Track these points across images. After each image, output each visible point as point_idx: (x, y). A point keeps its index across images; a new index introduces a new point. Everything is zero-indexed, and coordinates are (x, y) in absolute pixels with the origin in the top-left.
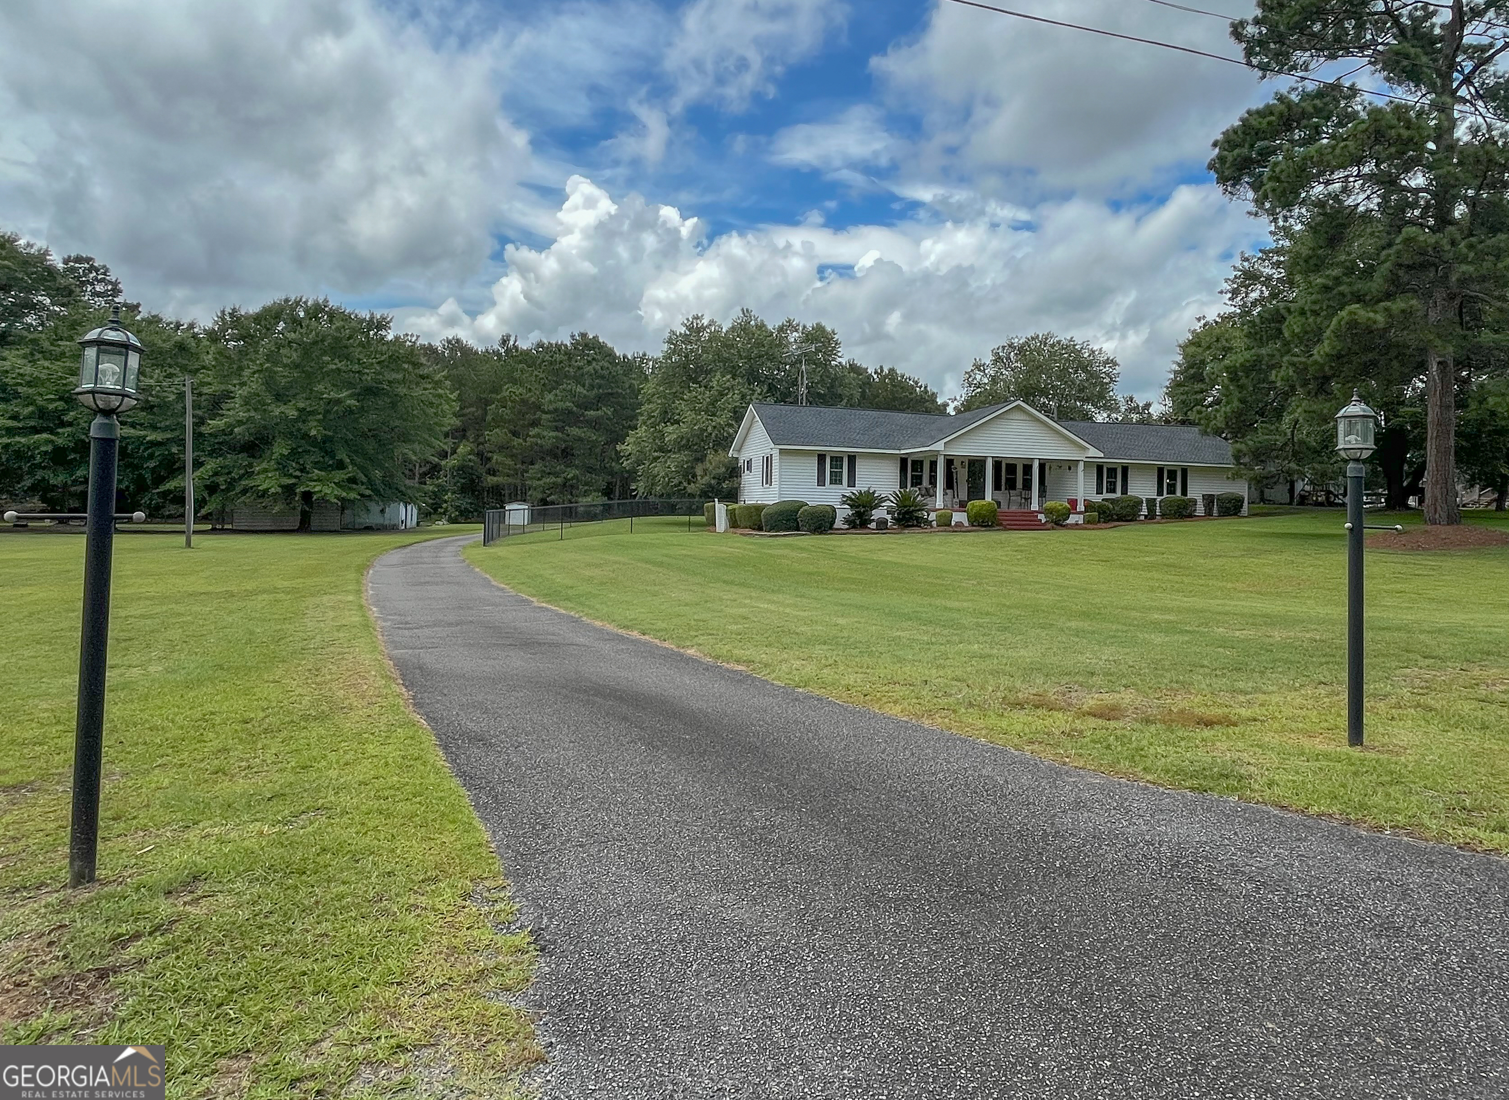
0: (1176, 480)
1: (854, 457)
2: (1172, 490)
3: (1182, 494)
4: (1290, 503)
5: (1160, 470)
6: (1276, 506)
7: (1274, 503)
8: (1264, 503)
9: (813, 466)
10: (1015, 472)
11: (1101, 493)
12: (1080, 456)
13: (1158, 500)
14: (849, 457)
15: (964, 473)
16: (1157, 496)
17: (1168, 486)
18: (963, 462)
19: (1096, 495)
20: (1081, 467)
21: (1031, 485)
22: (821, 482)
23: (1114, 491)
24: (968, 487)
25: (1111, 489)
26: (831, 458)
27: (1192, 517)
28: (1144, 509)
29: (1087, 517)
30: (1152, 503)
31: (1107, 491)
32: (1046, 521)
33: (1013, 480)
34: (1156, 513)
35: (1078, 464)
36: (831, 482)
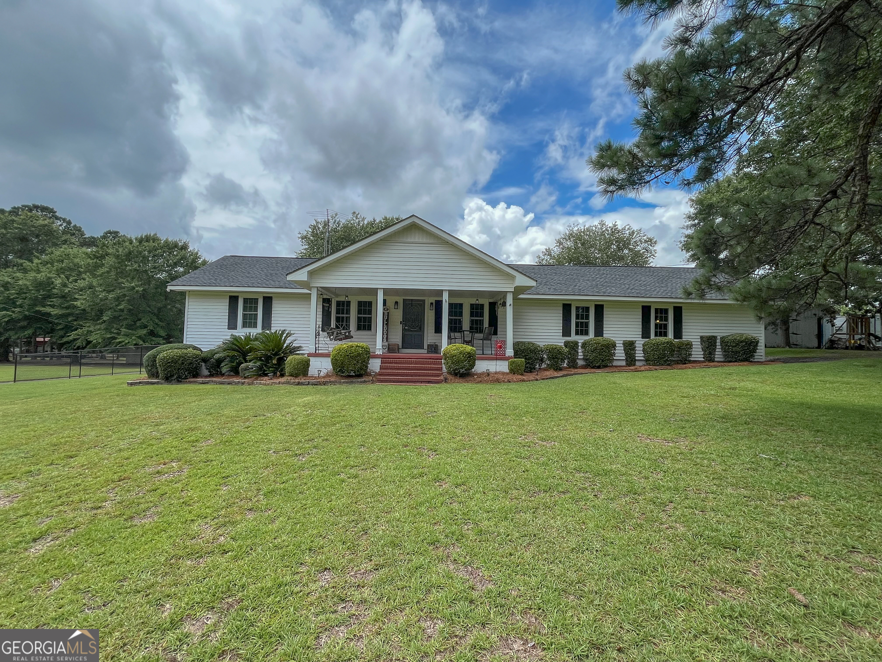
0: (666, 319)
2: (661, 331)
3: (675, 337)
4: (819, 347)
5: (646, 310)
6: (803, 350)
7: (801, 348)
8: (790, 347)
9: (224, 307)
10: (462, 312)
11: (570, 336)
12: (507, 287)
13: (640, 343)
14: (265, 298)
15: (398, 315)
16: (642, 338)
17: (656, 327)
18: (396, 303)
19: (561, 338)
20: (509, 300)
21: (483, 327)
22: (232, 325)
23: (587, 333)
24: (404, 330)
25: (582, 330)
26: (244, 299)
27: (685, 364)
28: (620, 353)
29: (511, 364)
30: (629, 346)
31: (577, 333)
32: (444, 369)
33: (460, 322)
34: (637, 358)
35: (505, 297)
36: (244, 325)
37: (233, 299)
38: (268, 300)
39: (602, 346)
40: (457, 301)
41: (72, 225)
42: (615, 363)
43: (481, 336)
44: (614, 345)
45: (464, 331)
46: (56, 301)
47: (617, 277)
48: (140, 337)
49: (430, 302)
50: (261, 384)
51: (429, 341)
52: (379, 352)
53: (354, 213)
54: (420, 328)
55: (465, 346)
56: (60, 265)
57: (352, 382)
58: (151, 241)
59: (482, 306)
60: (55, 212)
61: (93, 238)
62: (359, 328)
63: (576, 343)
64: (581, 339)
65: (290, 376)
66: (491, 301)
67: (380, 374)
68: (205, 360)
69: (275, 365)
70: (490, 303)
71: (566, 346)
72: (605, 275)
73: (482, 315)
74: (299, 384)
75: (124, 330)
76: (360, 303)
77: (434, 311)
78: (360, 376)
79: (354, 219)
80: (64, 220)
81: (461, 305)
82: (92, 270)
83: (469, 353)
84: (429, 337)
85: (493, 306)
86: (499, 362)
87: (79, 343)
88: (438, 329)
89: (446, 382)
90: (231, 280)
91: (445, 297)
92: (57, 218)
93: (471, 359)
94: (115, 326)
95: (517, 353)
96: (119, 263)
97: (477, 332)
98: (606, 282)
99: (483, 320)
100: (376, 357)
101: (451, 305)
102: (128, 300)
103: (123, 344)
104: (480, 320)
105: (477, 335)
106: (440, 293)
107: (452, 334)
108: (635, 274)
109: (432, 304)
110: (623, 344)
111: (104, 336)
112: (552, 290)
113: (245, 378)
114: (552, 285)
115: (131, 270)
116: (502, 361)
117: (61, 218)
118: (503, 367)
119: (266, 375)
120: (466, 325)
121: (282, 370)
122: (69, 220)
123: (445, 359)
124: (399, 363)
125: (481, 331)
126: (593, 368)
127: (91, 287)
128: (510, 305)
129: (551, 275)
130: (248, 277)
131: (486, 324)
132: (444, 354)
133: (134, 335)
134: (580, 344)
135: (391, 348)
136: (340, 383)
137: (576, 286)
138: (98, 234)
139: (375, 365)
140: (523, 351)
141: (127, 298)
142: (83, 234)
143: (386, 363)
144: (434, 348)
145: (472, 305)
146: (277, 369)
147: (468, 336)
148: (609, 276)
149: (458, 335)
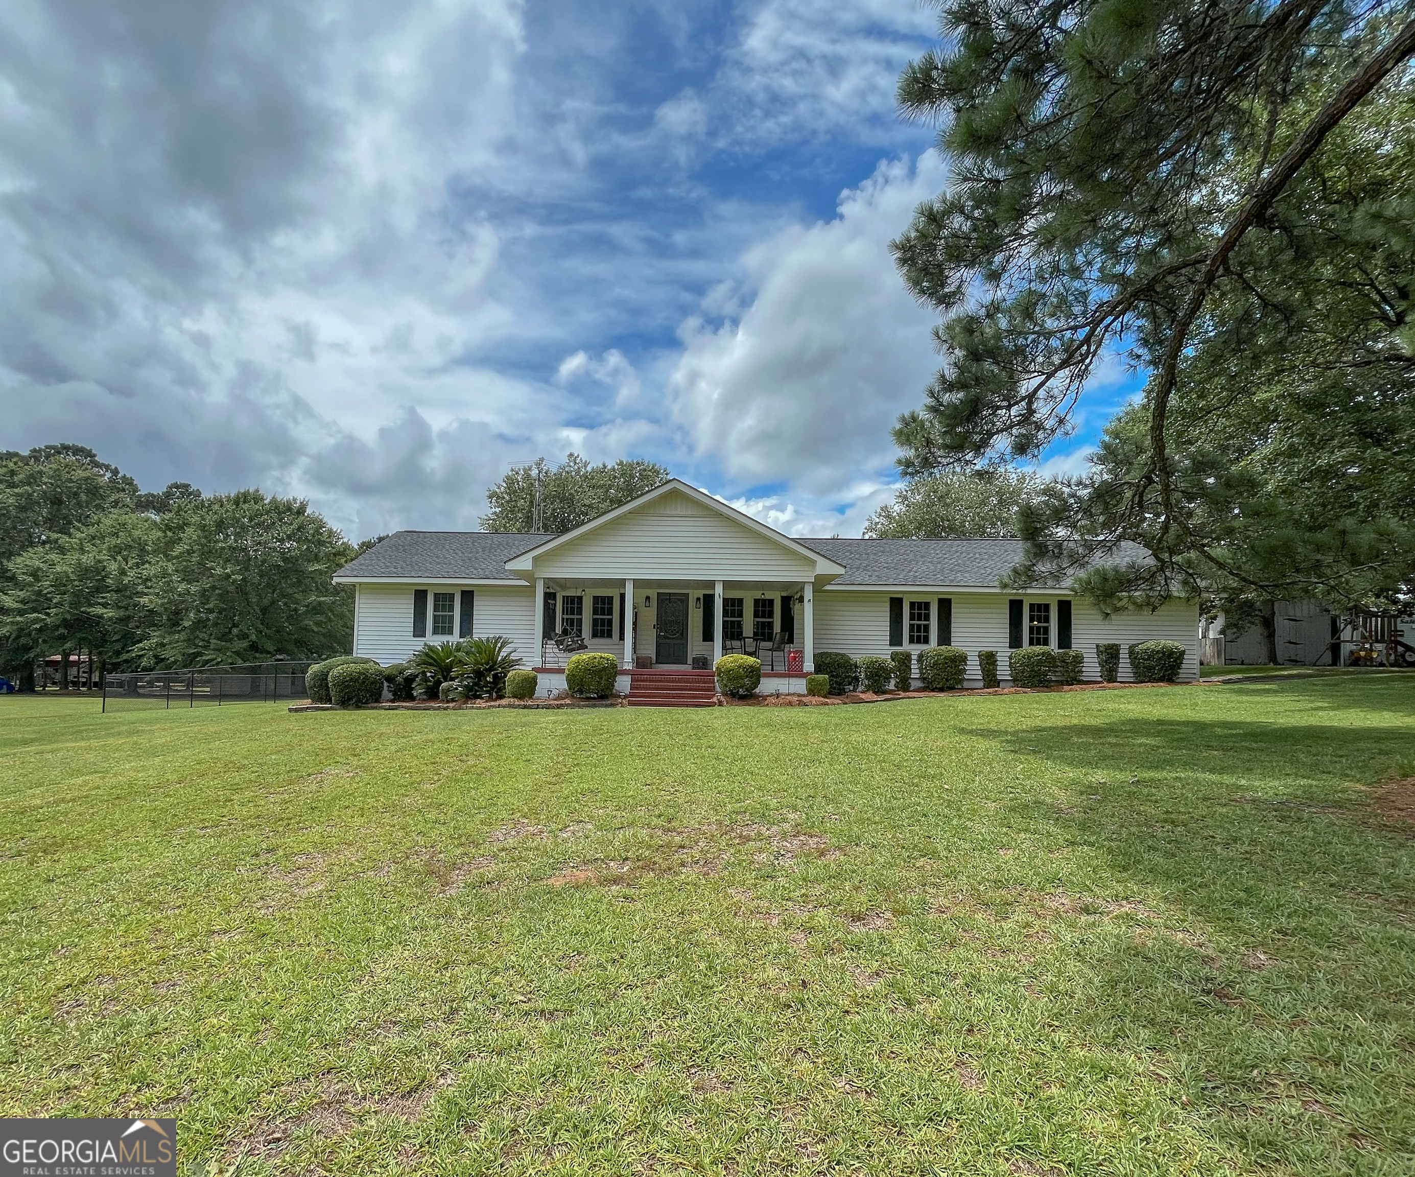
0: (1047, 620)
1: (471, 593)
2: (1038, 636)
3: (1060, 647)
5: (1016, 607)
9: (407, 607)
10: (742, 611)
11: (900, 644)
12: (804, 576)
13: (1004, 655)
14: (463, 593)
15: (650, 615)
16: (1010, 647)
17: (1031, 632)
18: (648, 598)
19: (888, 647)
20: (808, 594)
21: (772, 633)
22: (419, 631)
23: (926, 641)
24: (658, 636)
25: (920, 637)
26: (435, 594)
27: (1073, 684)
28: (973, 669)
29: (810, 682)
30: (988, 660)
31: (912, 641)
32: (718, 689)
33: (740, 624)
34: (999, 678)
35: (802, 589)
36: (436, 632)
37: (420, 596)
38: (468, 596)
39: (945, 658)
40: (735, 594)
41: (120, 475)
42: (966, 685)
43: (769, 645)
44: (963, 659)
45: (745, 638)
46: (110, 597)
47: (977, 556)
48: (237, 653)
49: (696, 597)
50: (473, 708)
51: (695, 653)
52: (628, 667)
53: (571, 455)
54: (682, 634)
55: (746, 657)
56: (114, 541)
57: (594, 706)
58: (252, 502)
59: (771, 602)
60: (95, 455)
61: (153, 496)
62: (595, 635)
63: (908, 656)
64: (915, 650)
65: (513, 697)
66: (784, 594)
67: (631, 695)
68: (390, 679)
69: (490, 682)
70: (783, 598)
71: (893, 660)
72: (958, 554)
73: (771, 614)
74: (525, 707)
75: (215, 641)
76: (596, 599)
77: (702, 609)
78: (602, 697)
79: (572, 464)
80: (107, 467)
81: (740, 601)
82: (165, 549)
83: (751, 667)
84: (695, 646)
85: (786, 601)
86: (793, 681)
87: (144, 662)
88: (708, 636)
89: (720, 705)
90: (416, 568)
91: (719, 590)
92: (97, 465)
93: (754, 674)
94: (201, 635)
95: (819, 668)
96: (206, 537)
97: (764, 640)
98: (958, 565)
99: (773, 622)
100: (624, 672)
101: (726, 601)
102: (219, 595)
103: (214, 663)
104: (769, 623)
105: (764, 644)
106: (711, 584)
107: (728, 643)
108: (1006, 551)
109: (698, 599)
110: (979, 656)
111: (186, 651)
112: (874, 578)
113: (448, 702)
114: (874, 571)
115: (223, 548)
116: (798, 679)
117: (103, 464)
118: (799, 686)
119: (480, 697)
120: (748, 628)
121: (500, 690)
122: (116, 468)
123: (719, 675)
124: (656, 681)
125: (770, 638)
126: (933, 690)
127: (165, 574)
128: (809, 600)
129: (875, 554)
130: (438, 563)
131: (777, 628)
132: (717, 668)
133: (228, 649)
134: (913, 657)
135: (640, 662)
136: (579, 706)
137: (910, 571)
138: (159, 490)
139: (623, 684)
140: (828, 665)
141: (217, 591)
142: (136, 490)
143: (638, 681)
144: (703, 663)
145: (757, 601)
146: (492, 689)
147: (750, 644)
148: (964, 554)
149: (736, 643)
